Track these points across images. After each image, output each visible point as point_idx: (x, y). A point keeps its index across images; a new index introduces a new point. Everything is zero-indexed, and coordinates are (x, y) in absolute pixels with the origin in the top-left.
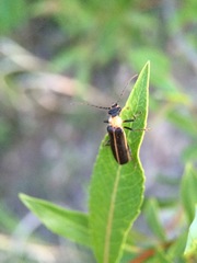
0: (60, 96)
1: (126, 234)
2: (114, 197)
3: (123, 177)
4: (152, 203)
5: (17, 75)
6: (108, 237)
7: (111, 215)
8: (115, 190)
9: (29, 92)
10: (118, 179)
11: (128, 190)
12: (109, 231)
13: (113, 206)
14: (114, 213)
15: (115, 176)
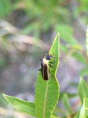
0: (27, 45)
1: (52, 112)
2: (46, 95)
3: (50, 85)
4: (65, 96)
5: (8, 36)
6: (44, 114)
7: (45, 103)
8: (46, 92)
9: (13, 43)
10: (47, 86)
11: (52, 92)
12: (44, 111)
13: (46, 99)
14: (46, 103)
15: (46, 85)
